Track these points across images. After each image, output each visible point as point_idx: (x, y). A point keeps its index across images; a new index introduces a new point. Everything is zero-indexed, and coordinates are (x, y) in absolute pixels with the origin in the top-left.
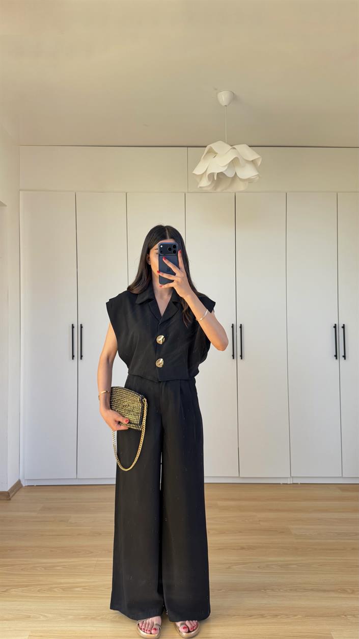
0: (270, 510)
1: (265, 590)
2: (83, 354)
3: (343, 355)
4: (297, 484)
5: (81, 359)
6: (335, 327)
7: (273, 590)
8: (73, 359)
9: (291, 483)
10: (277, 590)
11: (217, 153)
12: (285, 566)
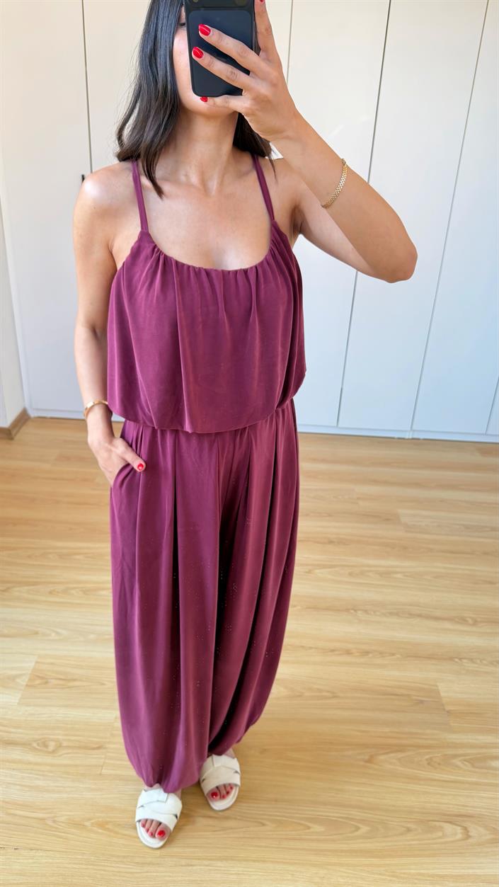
0: (376, 482)
1: (355, 611)
4: (418, 439)
7: (366, 611)
9: (411, 437)
10: (372, 613)
12: (386, 574)
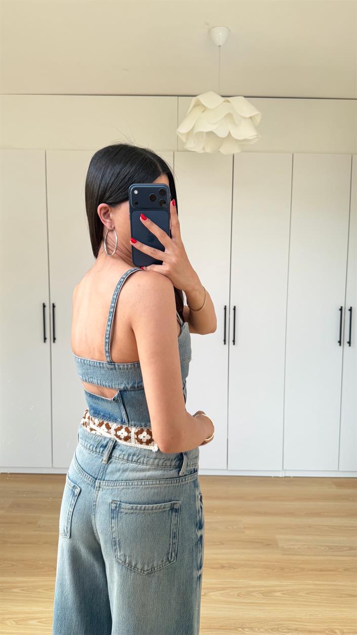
0: (258, 513)
2: (57, 336)
3: (348, 340)
4: (290, 477)
5: (54, 342)
6: (341, 310)
8: (45, 342)
9: (283, 476)
11: (205, 107)
12: (267, 593)
